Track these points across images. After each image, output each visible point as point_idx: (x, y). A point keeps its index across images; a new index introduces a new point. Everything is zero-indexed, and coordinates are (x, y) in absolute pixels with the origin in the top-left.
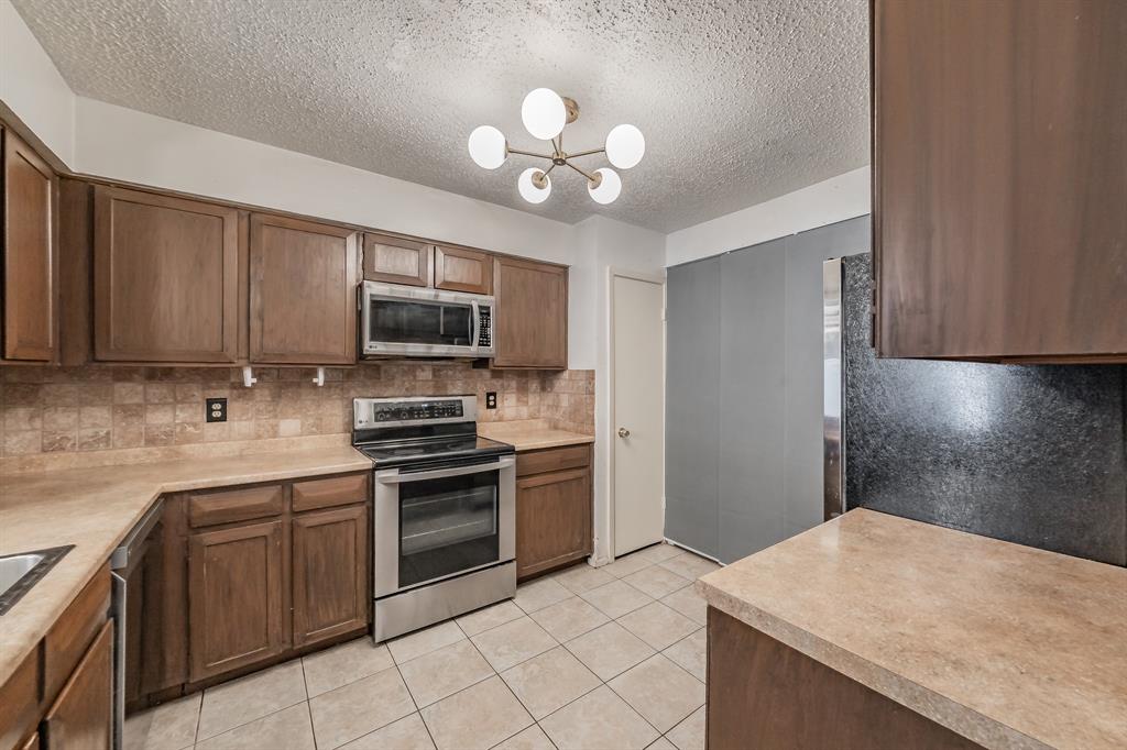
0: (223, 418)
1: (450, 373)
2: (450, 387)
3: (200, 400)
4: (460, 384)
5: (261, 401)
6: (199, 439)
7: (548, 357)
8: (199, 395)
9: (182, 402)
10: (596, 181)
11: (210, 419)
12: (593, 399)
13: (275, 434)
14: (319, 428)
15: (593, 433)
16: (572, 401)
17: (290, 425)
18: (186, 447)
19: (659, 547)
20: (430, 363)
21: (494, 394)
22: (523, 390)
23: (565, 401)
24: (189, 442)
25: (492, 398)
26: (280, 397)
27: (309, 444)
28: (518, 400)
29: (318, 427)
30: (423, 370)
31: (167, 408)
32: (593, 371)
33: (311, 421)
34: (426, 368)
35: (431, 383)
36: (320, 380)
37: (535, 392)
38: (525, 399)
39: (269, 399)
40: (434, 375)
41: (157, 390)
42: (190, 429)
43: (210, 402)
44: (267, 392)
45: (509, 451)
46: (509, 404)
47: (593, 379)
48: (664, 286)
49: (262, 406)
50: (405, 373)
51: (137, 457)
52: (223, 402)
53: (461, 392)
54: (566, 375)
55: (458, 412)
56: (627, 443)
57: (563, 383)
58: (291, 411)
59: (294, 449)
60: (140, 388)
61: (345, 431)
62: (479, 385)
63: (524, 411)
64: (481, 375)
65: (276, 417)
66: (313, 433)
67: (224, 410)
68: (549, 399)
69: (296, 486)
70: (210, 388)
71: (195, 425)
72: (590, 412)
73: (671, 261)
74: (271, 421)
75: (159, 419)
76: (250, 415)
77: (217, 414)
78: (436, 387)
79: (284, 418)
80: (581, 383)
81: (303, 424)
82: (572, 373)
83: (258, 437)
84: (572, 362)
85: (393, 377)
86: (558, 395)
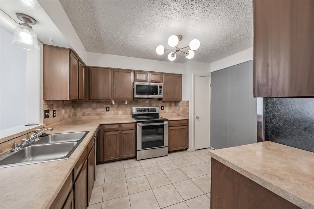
0: (109, 111)
1: (153, 102)
2: (153, 105)
3: (105, 107)
4: (155, 104)
6: (105, 115)
7: (176, 97)
8: (105, 106)
9: (102, 107)
10: (187, 54)
11: (107, 111)
12: (189, 108)
13: (118, 114)
14: (126, 113)
15: (188, 117)
16: (183, 109)
17: (120, 113)
18: (103, 116)
19: (208, 149)
20: (148, 99)
21: (163, 107)
22: (170, 106)
23: (181, 109)
24: (103, 115)
26: (118, 106)
27: (124, 116)
28: (169, 108)
30: (147, 101)
31: (100, 108)
32: (189, 101)
33: (124, 112)
35: (148, 104)
36: (126, 103)
37: (173, 106)
38: (171, 108)
39: (116, 107)
40: (149, 102)
41: (98, 105)
42: (103, 113)
43: (107, 107)
44: (116, 106)
45: (166, 120)
46: (167, 109)
47: (189, 103)
48: (210, 77)
49: (115, 108)
50: (143, 102)
51: (95, 117)
52: (109, 107)
53: (155, 106)
54: (181, 102)
55: (155, 111)
56: (198, 120)
57: (180, 104)
58: (120, 109)
59: (121, 118)
60: (96, 105)
61: (131, 114)
63: (171, 111)
64: (160, 102)
66: (125, 114)
67: (109, 109)
68: (177, 108)
69: (122, 125)
70: (107, 105)
71: (104, 112)
72: (188, 112)
73: (212, 71)
74: (117, 112)
75: (99, 110)
76: (113, 110)
77: (108, 110)
78: (150, 105)
79: (119, 111)
80: (185, 104)
81: (123, 112)
82: (183, 101)
83: (115, 115)
84: (183, 99)
85: (140, 103)
86: (179, 107)
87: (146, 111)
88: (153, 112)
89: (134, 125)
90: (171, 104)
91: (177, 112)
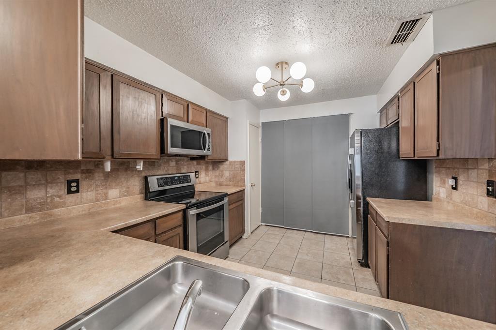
0: (77, 191)
1: (182, 162)
3: (63, 181)
4: (185, 167)
5: (99, 180)
6: (63, 205)
7: (222, 157)
8: (62, 178)
9: (51, 183)
11: (69, 192)
12: (244, 172)
13: (106, 198)
14: (128, 193)
15: (244, 186)
16: (232, 173)
17: (113, 193)
18: (56, 211)
19: (260, 227)
20: (174, 158)
21: (198, 172)
22: (207, 170)
23: (227, 174)
24: (56, 207)
25: (197, 173)
27: (125, 202)
28: (205, 174)
29: (127, 192)
30: (172, 161)
31: (43, 186)
32: (244, 161)
33: (124, 189)
34: (174, 160)
35: (175, 167)
37: (211, 170)
38: (207, 173)
39: (103, 178)
40: (176, 164)
41: (33, 176)
42: (57, 199)
43: (69, 183)
45: (226, 195)
46: (203, 176)
47: (244, 164)
48: (260, 130)
49: (99, 183)
50: (165, 163)
51: (21, 221)
52: (77, 181)
54: (227, 163)
55: (189, 180)
56: (253, 188)
57: (226, 166)
58: (114, 184)
59: (117, 205)
60: (22, 175)
61: (141, 193)
62: (192, 168)
63: (208, 179)
64: (193, 164)
65: (106, 188)
66: (125, 196)
67: (78, 186)
68: (217, 173)
69: (157, 221)
70: (69, 173)
71: (60, 197)
72: (243, 178)
74: (104, 191)
75: (36, 195)
76: (92, 188)
77: (74, 189)
78: (177, 169)
79: (111, 188)
80: (237, 166)
81: (120, 192)
82: (231, 162)
83: (98, 200)
84: (231, 158)
85: (160, 165)
86: (222, 171)
87: (175, 182)
88: (186, 183)
89: (180, 214)
90: (208, 167)
91: (217, 179)
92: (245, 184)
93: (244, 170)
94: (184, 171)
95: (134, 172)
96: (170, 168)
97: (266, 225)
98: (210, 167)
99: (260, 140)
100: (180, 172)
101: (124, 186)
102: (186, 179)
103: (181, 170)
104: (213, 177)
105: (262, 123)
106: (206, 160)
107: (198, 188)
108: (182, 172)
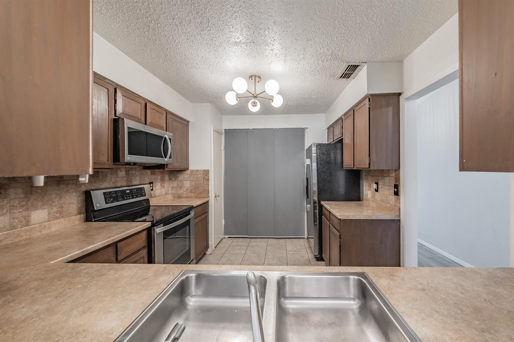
1: (134, 172)
2: (134, 180)
4: (138, 178)
5: (15, 198)
7: (182, 167)
12: (208, 182)
13: (27, 223)
14: (61, 214)
15: (208, 197)
16: (193, 184)
17: (39, 215)
19: (223, 240)
20: (124, 166)
21: (152, 183)
22: (163, 180)
23: (187, 184)
25: (151, 185)
26: (31, 193)
27: (57, 226)
28: (161, 185)
29: (60, 212)
30: (121, 171)
32: (208, 170)
33: (55, 209)
34: (123, 170)
35: (125, 179)
38: (163, 185)
39: (22, 196)
40: (126, 173)
44: (20, 191)
45: (192, 208)
46: (158, 188)
47: (208, 173)
48: (223, 136)
49: (16, 203)
54: (188, 172)
55: (144, 194)
57: (186, 176)
58: (40, 204)
59: (45, 232)
61: (80, 213)
62: (146, 178)
63: (163, 191)
64: (146, 173)
65: (28, 209)
66: (57, 218)
68: (175, 184)
72: (207, 188)
74: (24, 213)
76: (5, 211)
78: (127, 181)
79: (35, 208)
80: (199, 176)
81: (49, 214)
82: (192, 171)
83: (14, 227)
84: (192, 166)
85: (106, 176)
86: (181, 182)
87: (127, 197)
88: (140, 197)
89: (144, 234)
90: (164, 176)
91: (174, 191)
92: (209, 195)
93: (209, 180)
94: (136, 183)
95: (70, 186)
96: (119, 179)
97: (229, 237)
98: (167, 178)
99: (223, 148)
100: (130, 184)
101: (56, 205)
102: (141, 192)
103: (132, 181)
104: (170, 189)
105: (225, 130)
106: (166, 169)
107: (153, 202)
108: (133, 184)
